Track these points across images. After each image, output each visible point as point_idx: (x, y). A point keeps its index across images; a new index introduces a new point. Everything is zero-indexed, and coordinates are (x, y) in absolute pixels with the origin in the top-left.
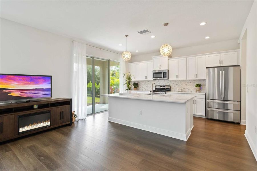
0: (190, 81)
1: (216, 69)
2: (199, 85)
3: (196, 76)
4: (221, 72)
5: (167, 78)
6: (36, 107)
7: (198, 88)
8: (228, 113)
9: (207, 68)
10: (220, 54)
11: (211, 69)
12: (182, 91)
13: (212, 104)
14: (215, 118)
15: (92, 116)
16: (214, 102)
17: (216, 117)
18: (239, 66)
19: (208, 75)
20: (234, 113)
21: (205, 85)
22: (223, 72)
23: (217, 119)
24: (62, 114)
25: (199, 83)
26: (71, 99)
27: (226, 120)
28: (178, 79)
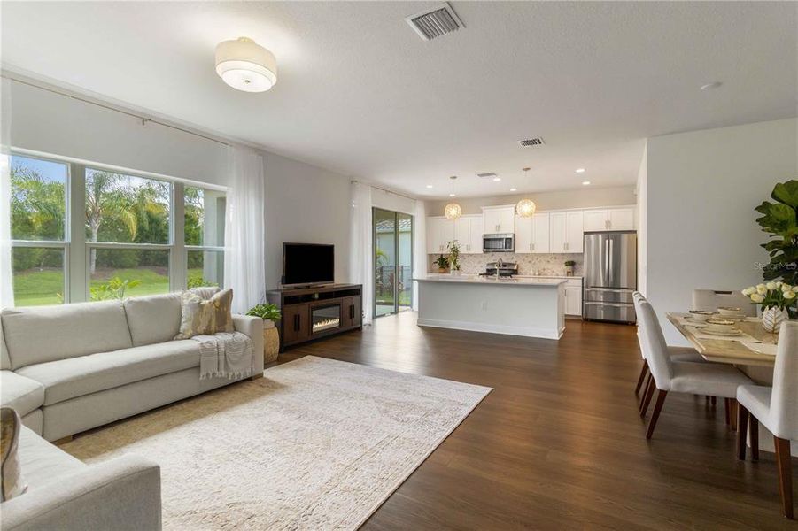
0: (555, 256)
1: (600, 236)
2: (571, 264)
3: (567, 246)
4: (607, 241)
5: (512, 250)
6: (317, 296)
7: (569, 268)
8: (619, 308)
9: (585, 233)
10: (606, 211)
11: (592, 236)
12: (539, 275)
13: (593, 294)
14: (598, 318)
15: (393, 316)
16: (596, 291)
17: (601, 315)
18: (635, 232)
19: (586, 244)
20: (628, 308)
21: (582, 263)
22: (611, 241)
23: (602, 318)
24: (352, 308)
25: (571, 259)
26: (361, 285)
27: (617, 319)
28: (533, 252)
